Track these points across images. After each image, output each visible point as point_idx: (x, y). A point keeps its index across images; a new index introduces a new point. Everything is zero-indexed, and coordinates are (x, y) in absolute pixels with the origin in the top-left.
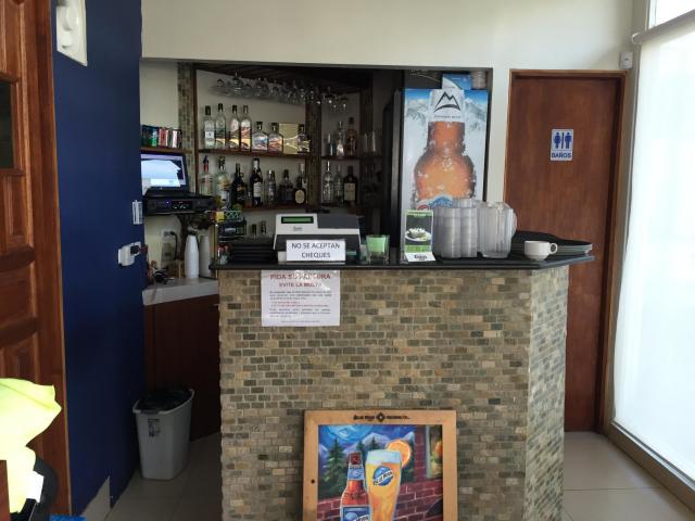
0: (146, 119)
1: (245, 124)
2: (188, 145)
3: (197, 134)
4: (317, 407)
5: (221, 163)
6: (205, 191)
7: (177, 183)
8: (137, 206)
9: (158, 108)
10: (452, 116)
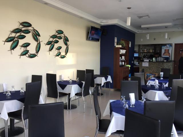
0: (135, 50)
1: (146, 49)
2: (139, 52)
3: (140, 51)
4: (146, 72)
5: (142, 54)
6: (141, 57)
7: (138, 56)
8: (134, 58)
9: (136, 49)
10: (168, 49)
